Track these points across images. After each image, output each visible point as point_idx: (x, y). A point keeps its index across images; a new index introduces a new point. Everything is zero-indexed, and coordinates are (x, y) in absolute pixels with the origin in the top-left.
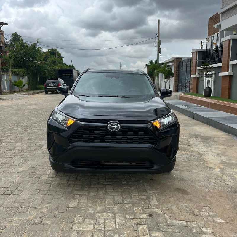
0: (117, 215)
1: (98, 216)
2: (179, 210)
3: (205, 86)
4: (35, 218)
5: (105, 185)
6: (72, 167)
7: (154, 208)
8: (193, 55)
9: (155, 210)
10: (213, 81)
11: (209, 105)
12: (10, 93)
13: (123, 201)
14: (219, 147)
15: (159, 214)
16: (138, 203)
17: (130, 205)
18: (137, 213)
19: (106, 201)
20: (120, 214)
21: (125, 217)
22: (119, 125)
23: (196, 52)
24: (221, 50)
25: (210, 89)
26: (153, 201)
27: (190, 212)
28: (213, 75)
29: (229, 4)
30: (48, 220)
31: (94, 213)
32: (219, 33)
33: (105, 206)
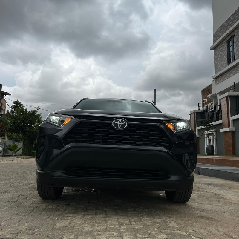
0: (125, 234)
1: (96, 234)
2: (210, 233)
3: (207, 144)
4: (8, 233)
5: (106, 211)
6: (64, 175)
7: (175, 230)
8: (191, 116)
9: (176, 232)
10: (214, 139)
11: (213, 162)
12: (3, 157)
13: (131, 223)
14: (236, 190)
15: (184, 236)
16: (151, 225)
17: (142, 226)
18: (152, 233)
19: (107, 222)
20: (128, 234)
21: (136, 236)
22: (125, 122)
23: (194, 113)
24: (220, 110)
25: (212, 147)
26: (172, 224)
27: (225, 235)
28: (214, 133)
29: (222, 70)
30: (25, 236)
31: (92, 232)
32: (212, 103)
33: (107, 226)
